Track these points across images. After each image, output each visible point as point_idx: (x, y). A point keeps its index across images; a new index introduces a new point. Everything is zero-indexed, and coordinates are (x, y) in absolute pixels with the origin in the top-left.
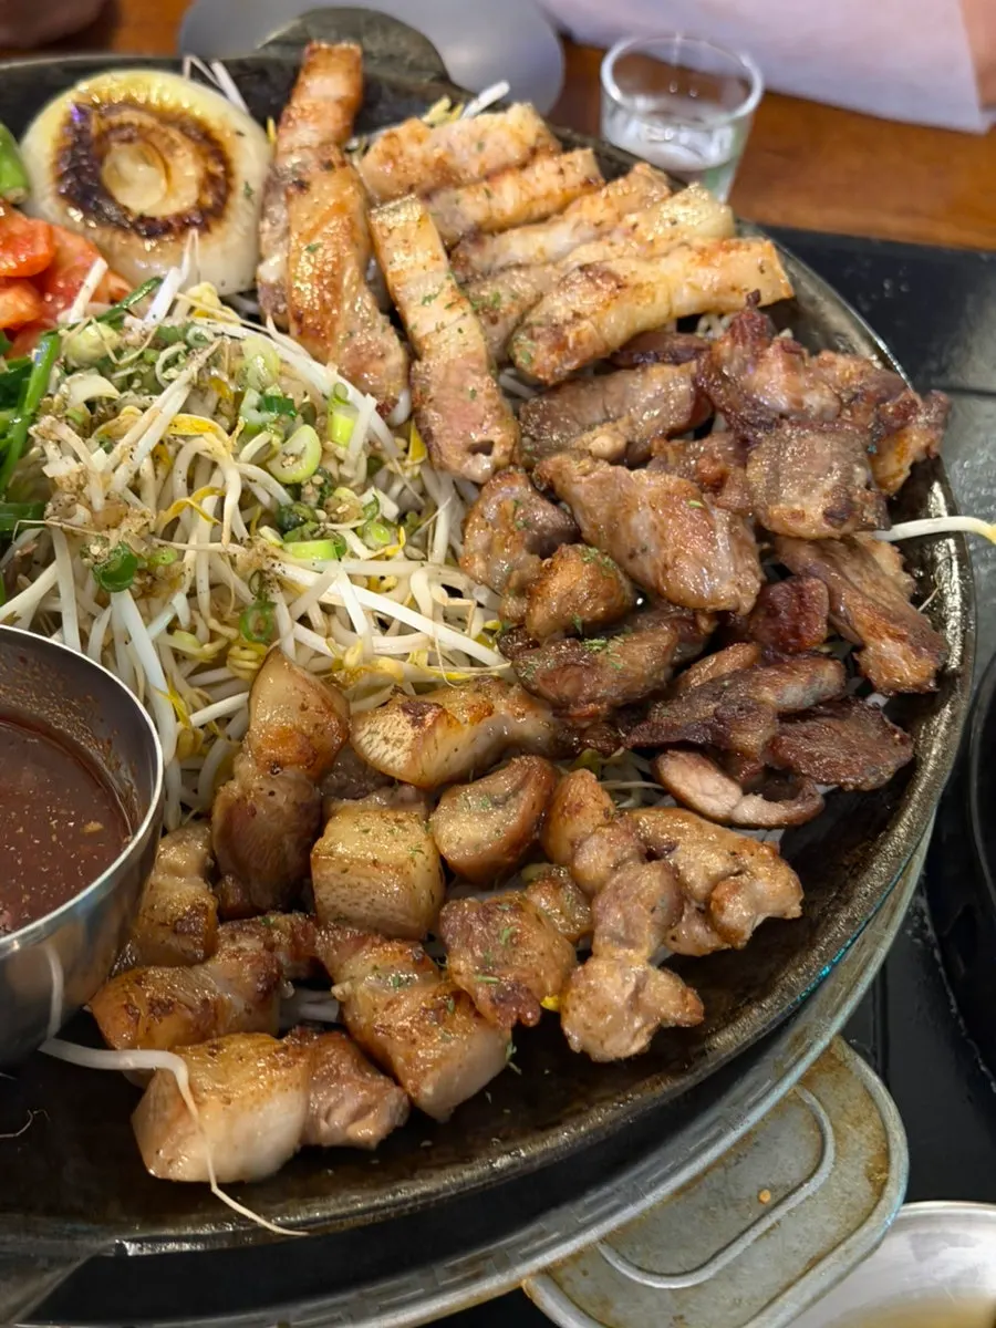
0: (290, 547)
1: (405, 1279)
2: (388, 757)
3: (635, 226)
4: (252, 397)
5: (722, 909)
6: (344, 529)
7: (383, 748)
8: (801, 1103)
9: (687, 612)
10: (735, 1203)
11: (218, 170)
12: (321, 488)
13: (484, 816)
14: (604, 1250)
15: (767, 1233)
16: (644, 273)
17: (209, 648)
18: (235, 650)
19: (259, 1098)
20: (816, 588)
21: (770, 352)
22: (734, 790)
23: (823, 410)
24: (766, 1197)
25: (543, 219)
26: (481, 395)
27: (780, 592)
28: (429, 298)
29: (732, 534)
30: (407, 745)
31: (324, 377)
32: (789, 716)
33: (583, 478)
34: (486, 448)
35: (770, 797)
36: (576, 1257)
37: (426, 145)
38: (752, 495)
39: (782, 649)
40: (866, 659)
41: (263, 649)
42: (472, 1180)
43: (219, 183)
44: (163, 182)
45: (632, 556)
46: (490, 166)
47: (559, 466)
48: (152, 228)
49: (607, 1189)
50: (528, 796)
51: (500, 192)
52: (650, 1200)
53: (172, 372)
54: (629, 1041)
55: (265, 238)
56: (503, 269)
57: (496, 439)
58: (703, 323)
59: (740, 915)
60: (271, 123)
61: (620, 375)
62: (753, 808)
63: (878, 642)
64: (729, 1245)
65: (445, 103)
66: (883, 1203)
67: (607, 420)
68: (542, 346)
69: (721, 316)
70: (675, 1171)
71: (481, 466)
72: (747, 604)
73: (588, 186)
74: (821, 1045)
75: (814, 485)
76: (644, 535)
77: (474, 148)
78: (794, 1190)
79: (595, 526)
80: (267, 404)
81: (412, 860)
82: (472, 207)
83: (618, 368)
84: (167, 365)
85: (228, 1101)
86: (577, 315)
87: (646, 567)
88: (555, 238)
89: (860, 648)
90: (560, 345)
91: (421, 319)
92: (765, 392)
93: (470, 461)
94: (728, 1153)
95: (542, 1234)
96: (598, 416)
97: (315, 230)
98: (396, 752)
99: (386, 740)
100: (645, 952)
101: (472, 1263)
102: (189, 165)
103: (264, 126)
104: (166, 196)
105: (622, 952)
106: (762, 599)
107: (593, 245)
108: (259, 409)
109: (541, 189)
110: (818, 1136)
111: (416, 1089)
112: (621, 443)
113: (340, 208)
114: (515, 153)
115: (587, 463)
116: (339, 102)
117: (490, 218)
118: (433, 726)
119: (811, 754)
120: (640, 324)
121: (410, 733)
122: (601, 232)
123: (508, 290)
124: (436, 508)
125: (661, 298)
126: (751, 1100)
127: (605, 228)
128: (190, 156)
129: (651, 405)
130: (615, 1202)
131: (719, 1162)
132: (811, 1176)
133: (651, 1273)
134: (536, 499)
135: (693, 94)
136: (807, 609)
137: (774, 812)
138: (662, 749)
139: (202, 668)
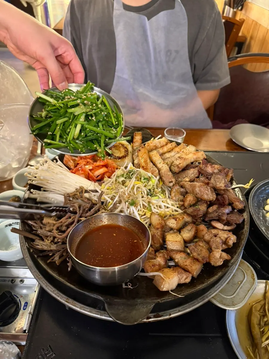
0: (152, 198)
1: (194, 301)
2: (173, 226)
3: (183, 151)
4: (143, 178)
5: (229, 242)
6: (158, 195)
7: (171, 225)
8: (239, 269)
9: (206, 202)
10: (235, 284)
11: (126, 150)
12: (153, 189)
13: (189, 233)
14: (219, 293)
15: (241, 288)
16: (187, 157)
17: (144, 213)
18: (147, 213)
19: (173, 278)
20: (226, 196)
21: (208, 165)
22: (223, 225)
23: (217, 172)
24: (239, 283)
25: (170, 152)
26: (170, 175)
27: (219, 197)
28: (160, 163)
29: (211, 190)
30: (175, 223)
31: (150, 174)
32: (228, 214)
33: (188, 185)
34: (172, 182)
35: (228, 226)
36: (216, 295)
37: (153, 144)
38: (213, 184)
39: (222, 205)
40: (234, 205)
41: (150, 212)
42: (204, 286)
43: (127, 151)
44: (120, 152)
45: (197, 194)
46: (162, 145)
47: (183, 183)
48: (120, 158)
49: (218, 285)
50: (194, 229)
51: (164, 148)
52: (224, 285)
53: (133, 176)
54: (220, 263)
55: (134, 158)
56: (166, 159)
57: (173, 181)
58: (194, 163)
59: (231, 243)
60: (131, 143)
61: (186, 170)
62: (226, 228)
63: (235, 203)
64: (236, 290)
65: (153, 138)
66: (255, 281)
67: (186, 177)
68: (176, 168)
69: (197, 162)
70: (226, 281)
71: (171, 184)
72: (214, 199)
73: (176, 147)
74: (240, 260)
75: (221, 182)
76: (198, 191)
77: (159, 143)
78: (243, 281)
79: (190, 191)
80: (145, 179)
81: (181, 240)
82: (161, 151)
83: (185, 170)
84: (131, 175)
85: (169, 278)
86: (180, 163)
87: (199, 196)
88: (172, 154)
89: (233, 203)
90: (178, 167)
91: (160, 166)
92: (208, 171)
93: (170, 184)
94: (232, 277)
95: (211, 292)
96: (185, 176)
97: (142, 156)
98: (174, 225)
99: (172, 223)
100: (221, 250)
101: (202, 298)
102: (122, 150)
103: (130, 144)
104: (120, 154)
105: (217, 250)
106: (217, 199)
107: (178, 154)
108: (144, 180)
109: (169, 148)
110: (243, 273)
111: (193, 274)
112: (189, 180)
113: (145, 153)
114: (164, 144)
115: (187, 182)
116: (140, 139)
117: (163, 152)
118: (178, 221)
119: (232, 219)
120: (187, 164)
121: (175, 222)
122: (178, 152)
123: (169, 161)
124: (165, 191)
125: (190, 160)
126: (233, 269)
127: (179, 152)
128: (122, 148)
129: (192, 174)
130: (219, 286)
131: (231, 279)
132: (244, 279)
133: (227, 296)
134: (180, 188)
135: (176, 135)
136: (225, 199)
137: (229, 228)
138: (211, 221)
139: (142, 216)
